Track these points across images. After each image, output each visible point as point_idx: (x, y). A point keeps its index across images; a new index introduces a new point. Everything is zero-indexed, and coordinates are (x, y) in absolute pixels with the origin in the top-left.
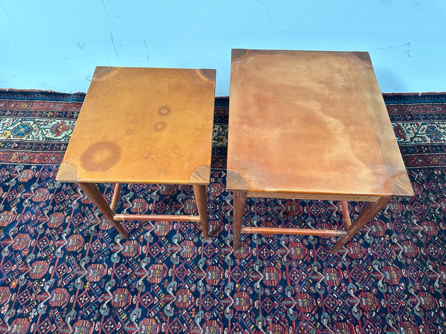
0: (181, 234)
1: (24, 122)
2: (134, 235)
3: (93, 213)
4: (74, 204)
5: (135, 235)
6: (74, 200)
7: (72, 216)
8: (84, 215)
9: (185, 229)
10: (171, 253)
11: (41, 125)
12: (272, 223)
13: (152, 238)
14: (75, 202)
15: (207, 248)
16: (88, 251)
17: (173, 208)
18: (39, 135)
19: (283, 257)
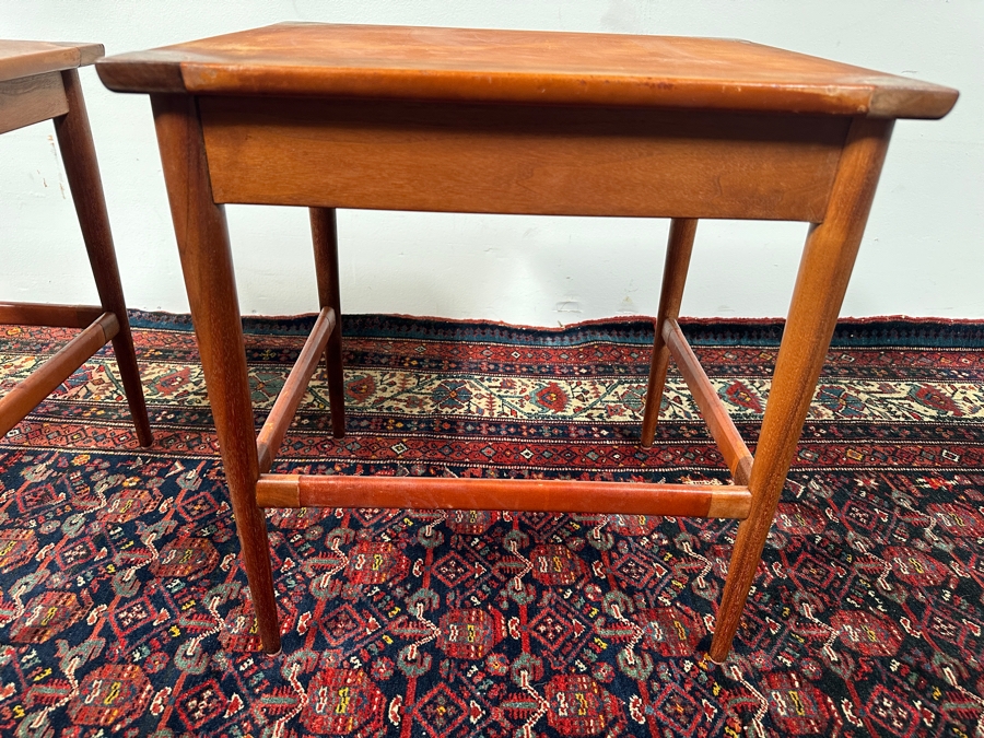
19: (271, 723)
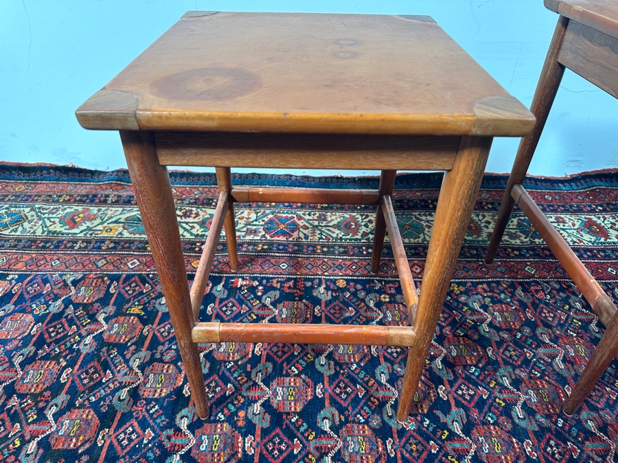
0: (337, 409)
1: (13, 209)
2: (222, 411)
3: (127, 361)
4: (87, 342)
5: (226, 411)
6: (88, 334)
7: (77, 367)
8: (105, 366)
9: (344, 396)
10: (317, 454)
11: (44, 214)
12: (546, 381)
13: (268, 417)
14: (88, 340)
15: (407, 442)
16: (105, 450)
17: (310, 351)
18: (35, 228)
